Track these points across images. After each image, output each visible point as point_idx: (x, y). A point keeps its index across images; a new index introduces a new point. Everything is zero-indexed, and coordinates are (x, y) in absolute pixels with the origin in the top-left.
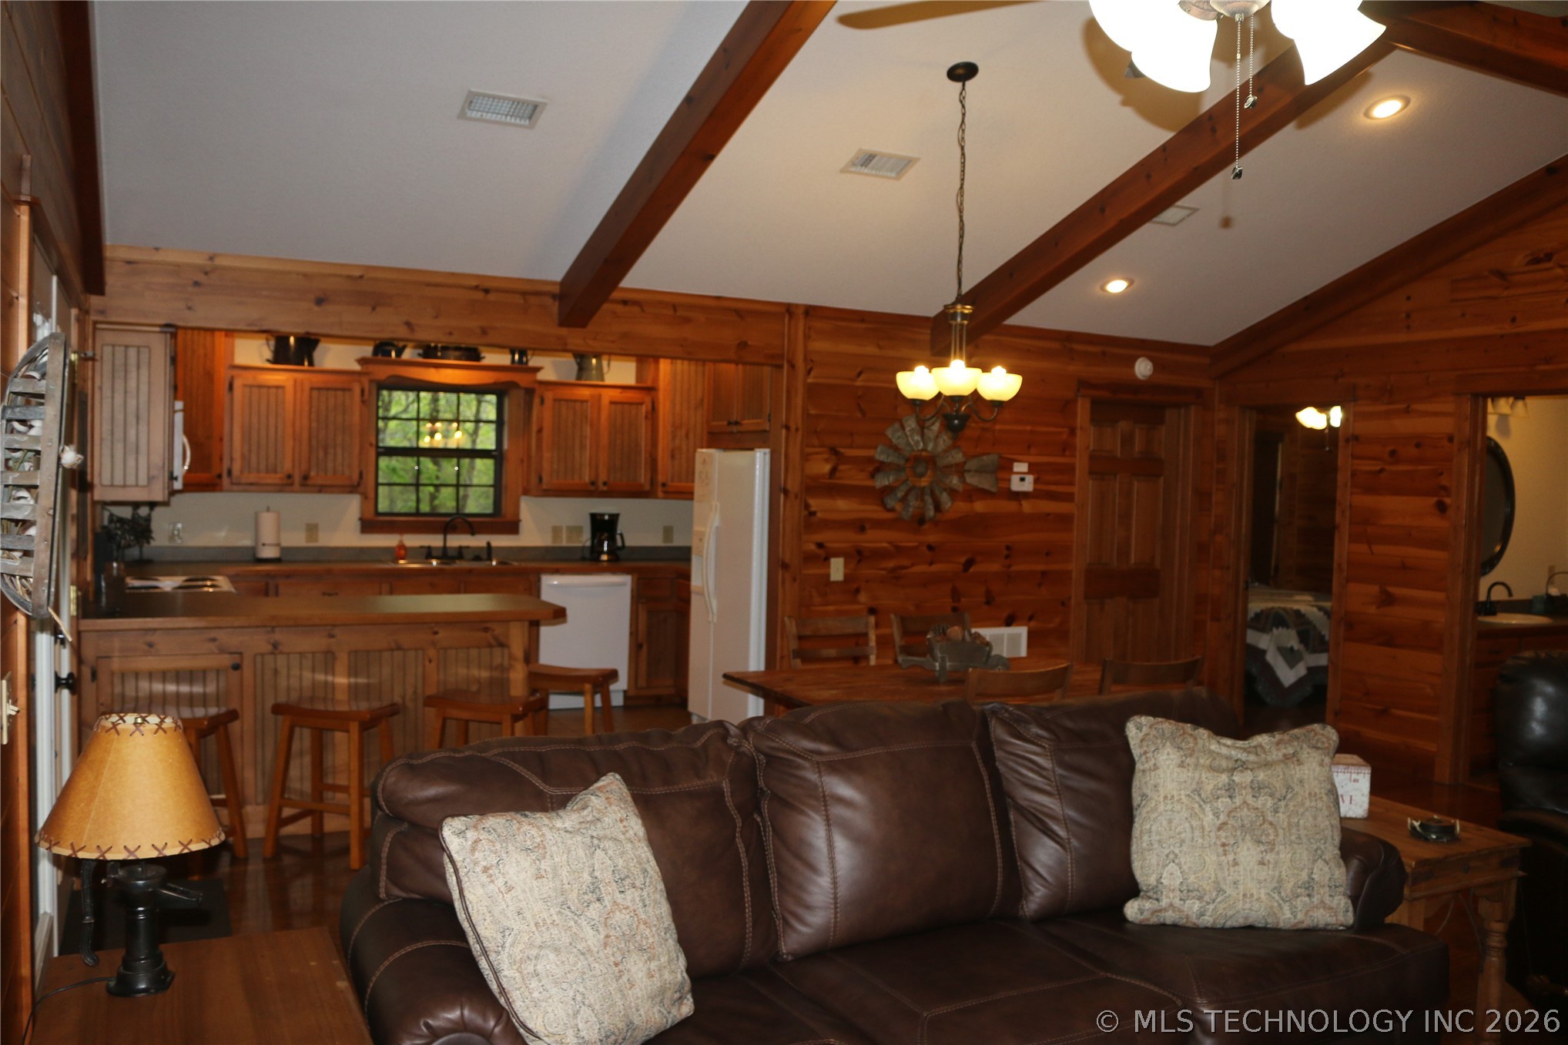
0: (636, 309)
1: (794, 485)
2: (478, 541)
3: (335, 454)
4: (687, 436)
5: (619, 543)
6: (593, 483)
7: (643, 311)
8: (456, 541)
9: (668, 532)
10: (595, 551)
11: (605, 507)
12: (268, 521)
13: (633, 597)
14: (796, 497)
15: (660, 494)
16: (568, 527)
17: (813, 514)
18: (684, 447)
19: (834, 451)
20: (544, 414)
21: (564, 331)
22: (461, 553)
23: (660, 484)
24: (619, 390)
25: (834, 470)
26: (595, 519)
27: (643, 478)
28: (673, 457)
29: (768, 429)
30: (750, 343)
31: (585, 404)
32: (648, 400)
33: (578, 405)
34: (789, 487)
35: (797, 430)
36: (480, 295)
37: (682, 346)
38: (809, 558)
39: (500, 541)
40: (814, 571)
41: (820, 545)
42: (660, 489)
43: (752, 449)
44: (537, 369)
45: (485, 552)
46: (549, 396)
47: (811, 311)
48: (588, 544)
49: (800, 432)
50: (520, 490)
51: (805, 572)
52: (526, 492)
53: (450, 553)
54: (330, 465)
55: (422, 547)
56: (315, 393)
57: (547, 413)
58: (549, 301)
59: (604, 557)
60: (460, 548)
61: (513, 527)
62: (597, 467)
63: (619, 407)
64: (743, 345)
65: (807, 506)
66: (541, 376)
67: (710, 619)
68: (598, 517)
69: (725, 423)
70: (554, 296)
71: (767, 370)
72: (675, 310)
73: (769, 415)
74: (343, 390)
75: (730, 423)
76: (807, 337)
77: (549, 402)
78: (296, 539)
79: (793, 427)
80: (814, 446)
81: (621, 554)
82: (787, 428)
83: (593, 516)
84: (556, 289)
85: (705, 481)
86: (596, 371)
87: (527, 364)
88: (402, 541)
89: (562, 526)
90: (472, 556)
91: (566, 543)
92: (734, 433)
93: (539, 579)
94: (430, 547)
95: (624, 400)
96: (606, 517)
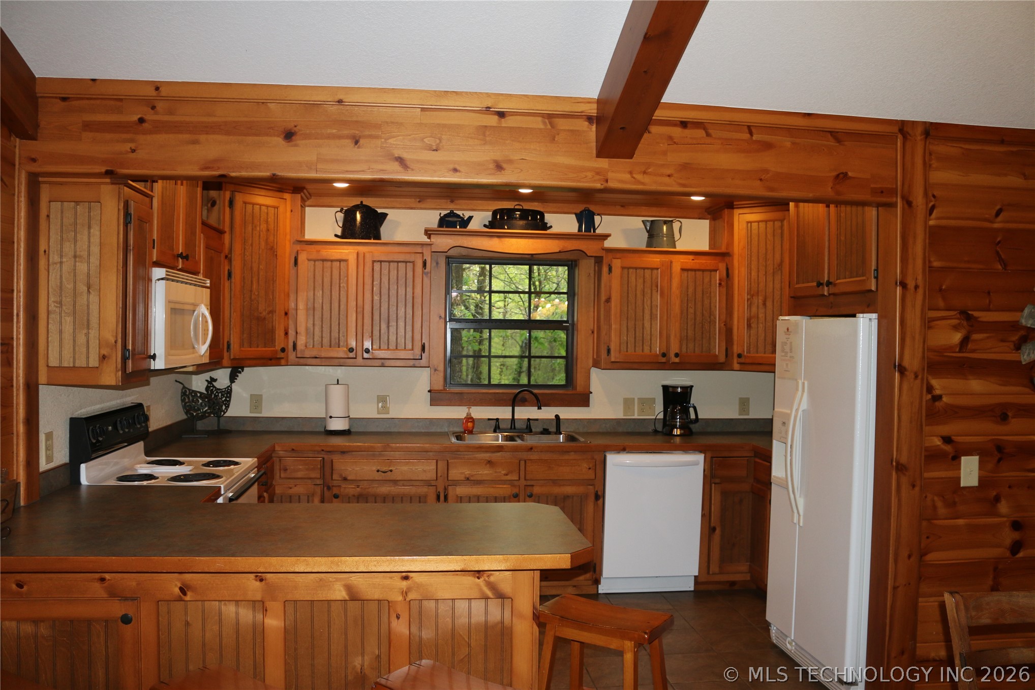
0: (700, 133)
1: (913, 361)
2: (548, 413)
3: (397, 327)
4: (764, 304)
5: (693, 416)
6: (664, 355)
7: (708, 135)
8: (524, 413)
9: (744, 404)
10: (667, 424)
11: (678, 379)
12: (337, 393)
13: (705, 476)
14: (916, 377)
15: (736, 366)
16: (639, 399)
17: (938, 398)
18: (761, 315)
19: (965, 315)
20: (614, 282)
21: (604, 163)
22: (529, 426)
23: (735, 355)
24: (691, 257)
25: (965, 341)
26: (668, 391)
27: (718, 349)
28: (749, 326)
29: (873, 288)
30: (850, 174)
31: (655, 271)
32: (722, 267)
33: (648, 272)
34: (906, 363)
35: (916, 287)
36: (493, 120)
37: (761, 180)
38: (933, 457)
39: (567, 413)
40: (938, 473)
41: (947, 440)
42: (735, 360)
43: (854, 316)
44: (606, 236)
45: (554, 423)
46: (617, 264)
47: (932, 131)
48: (661, 416)
49: (920, 291)
50: (591, 362)
51: (926, 475)
52: (596, 364)
53: (519, 425)
54: (392, 337)
55: (489, 420)
56: (377, 266)
57: (616, 284)
58: (583, 125)
59: (677, 432)
60: (528, 421)
61: (583, 400)
62: (668, 337)
63: (691, 274)
64: (842, 177)
65: (930, 389)
66: (608, 244)
67: (796, 520)
68: (671, 390)
69: (815, 284)
70: (590, 119)
71: (872, 212)
72: (751, 134)
73: (877, 270)
74: (406, 261)
75: (820, 284)
76: (927, 166)
77: (616, 270)
78: (366, 410)
79: (911, 284)
80: (938, 309)
81: (695, 427)
82: (904, 285)
83: (665, 388)
84: (592, 110)
85: (789, 354)
86: (666, 237)
87: (594, 231)
88: (470, 414)
89: (634, 399)
90: (540, 429)
91: (638, 416)
92: (826, 296)
93: (605, 457)
94: (497, 420)
95: (697, 267)
96: (679, 389)
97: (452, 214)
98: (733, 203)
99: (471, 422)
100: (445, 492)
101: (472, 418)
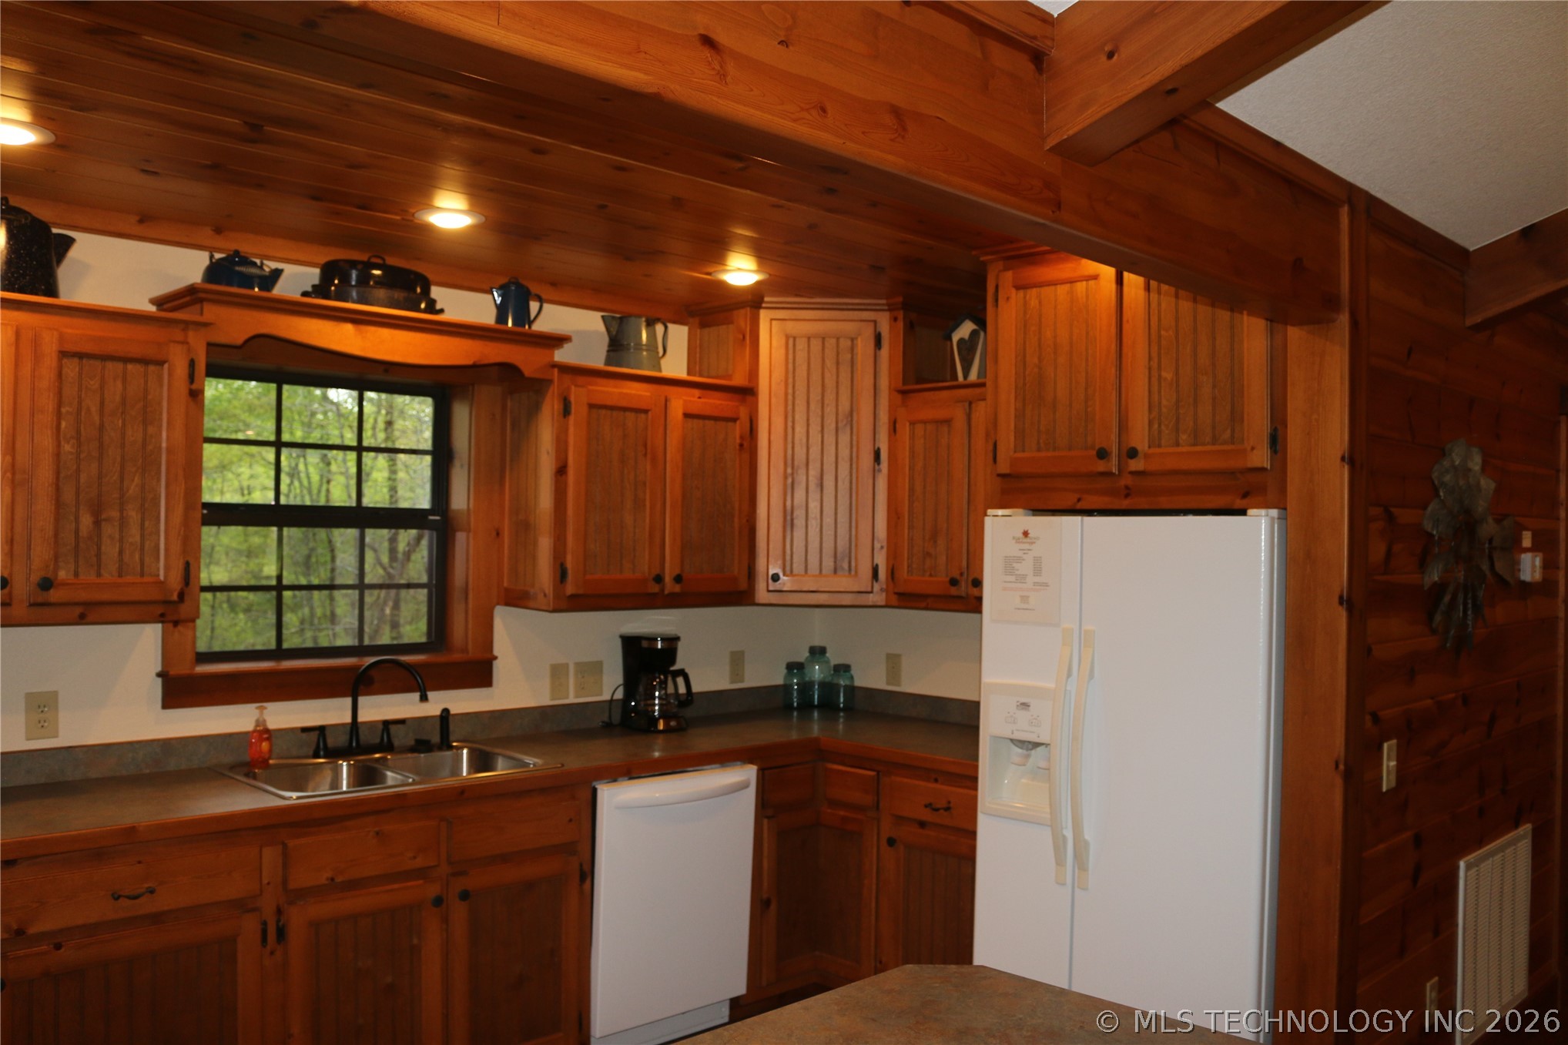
2: (425, 707)
3: (123, 523)
6: (657, 579)
8: (377, 708)
9: (737, 660)
13: (756, 809)
14: (1361, 616)
16: (577, 664)
17: (1369, 651)
19: (1388, 514)
22: (388, 736)
23: (763, 577)
24: (697, 392)
25: (1389, 555)
26: (632, 645)
27: (736, 564)
28: (791, 523)
31: (642, 416)
32: (742, 413)
33: (627, 418)
35: (1362, 467)
39: (462, 702)
41: (1375, 717)
44: (558, 340)
45: (437, 726)
46: (579, 396)
47: (1371, 208)
48: (619, 694)
49: (1364, 472)
50: (494, 593)
52: (504, 599)
53: (365, 737)
54: (110, 550)
55: (305, 730)
56: (70, 367)
57: (578, 438)
59: (661, 725)
60: (387, 724)
61: (479, 673)
62: (663, 546)
63: (698, 423)
66: (561, 355)
68: (645, 644)
74: (145, 361)
75: (1102, 454)
77: (579, 410)
79: (1357, 460)
81: (692, 711)
85: (1031, 579)
86: (647, 350)
87: (530, 327)
88: (265, 721)
89: (567, 665)
90: (410, 742)
91: (577, 697)
92: (1114, 474)
93: (595, 791)
94: (322, 729)
95: (708, 412)
96: (659, 643)
97: (237, 259)
98: (763, 298)
99: (268, 739)
100: (278, 921)
101: (267, 731)
